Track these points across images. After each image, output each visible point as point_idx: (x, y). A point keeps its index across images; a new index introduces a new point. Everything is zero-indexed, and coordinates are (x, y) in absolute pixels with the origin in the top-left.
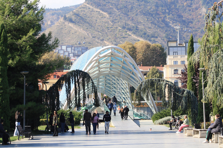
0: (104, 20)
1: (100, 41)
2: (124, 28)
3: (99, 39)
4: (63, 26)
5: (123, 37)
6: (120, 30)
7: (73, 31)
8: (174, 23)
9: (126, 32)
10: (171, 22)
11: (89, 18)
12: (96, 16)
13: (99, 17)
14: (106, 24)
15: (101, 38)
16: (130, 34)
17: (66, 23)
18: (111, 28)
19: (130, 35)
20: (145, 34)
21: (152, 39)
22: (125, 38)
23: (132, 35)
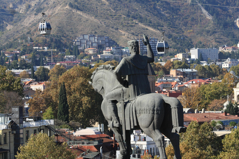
0: (105, 7)
1: (114, 30)
2: (128, 16)
3: (113, 28)
4: (71, 13)
5: (131, 26)
6: (125, 18)
7: (83, 20)
8: (164, 10)
9: (133, 20)
10: (161, 9)
11: (88, 6)
12: (95, 3)
13: (99, 4)
14: (108, 12)
15: (115, 27)
16: (137, 22)
17: (74, 11)
18: (115, 16)
19: (137, 24)
20: (151, 22)
21: (159, 28)
22: (133, 26)
23: (140, 24)
